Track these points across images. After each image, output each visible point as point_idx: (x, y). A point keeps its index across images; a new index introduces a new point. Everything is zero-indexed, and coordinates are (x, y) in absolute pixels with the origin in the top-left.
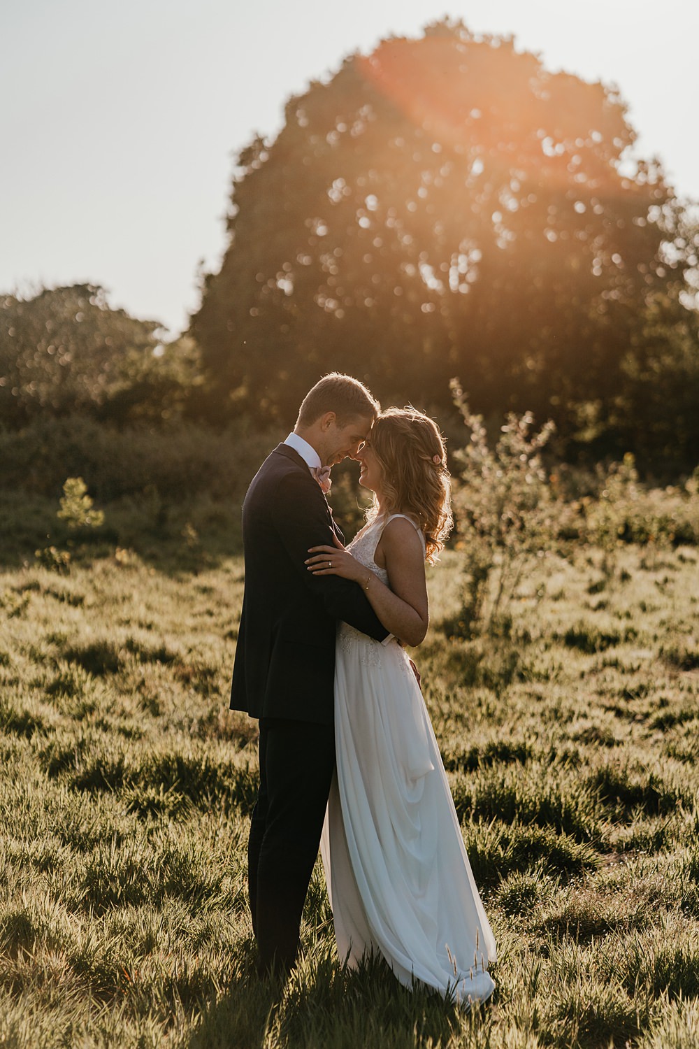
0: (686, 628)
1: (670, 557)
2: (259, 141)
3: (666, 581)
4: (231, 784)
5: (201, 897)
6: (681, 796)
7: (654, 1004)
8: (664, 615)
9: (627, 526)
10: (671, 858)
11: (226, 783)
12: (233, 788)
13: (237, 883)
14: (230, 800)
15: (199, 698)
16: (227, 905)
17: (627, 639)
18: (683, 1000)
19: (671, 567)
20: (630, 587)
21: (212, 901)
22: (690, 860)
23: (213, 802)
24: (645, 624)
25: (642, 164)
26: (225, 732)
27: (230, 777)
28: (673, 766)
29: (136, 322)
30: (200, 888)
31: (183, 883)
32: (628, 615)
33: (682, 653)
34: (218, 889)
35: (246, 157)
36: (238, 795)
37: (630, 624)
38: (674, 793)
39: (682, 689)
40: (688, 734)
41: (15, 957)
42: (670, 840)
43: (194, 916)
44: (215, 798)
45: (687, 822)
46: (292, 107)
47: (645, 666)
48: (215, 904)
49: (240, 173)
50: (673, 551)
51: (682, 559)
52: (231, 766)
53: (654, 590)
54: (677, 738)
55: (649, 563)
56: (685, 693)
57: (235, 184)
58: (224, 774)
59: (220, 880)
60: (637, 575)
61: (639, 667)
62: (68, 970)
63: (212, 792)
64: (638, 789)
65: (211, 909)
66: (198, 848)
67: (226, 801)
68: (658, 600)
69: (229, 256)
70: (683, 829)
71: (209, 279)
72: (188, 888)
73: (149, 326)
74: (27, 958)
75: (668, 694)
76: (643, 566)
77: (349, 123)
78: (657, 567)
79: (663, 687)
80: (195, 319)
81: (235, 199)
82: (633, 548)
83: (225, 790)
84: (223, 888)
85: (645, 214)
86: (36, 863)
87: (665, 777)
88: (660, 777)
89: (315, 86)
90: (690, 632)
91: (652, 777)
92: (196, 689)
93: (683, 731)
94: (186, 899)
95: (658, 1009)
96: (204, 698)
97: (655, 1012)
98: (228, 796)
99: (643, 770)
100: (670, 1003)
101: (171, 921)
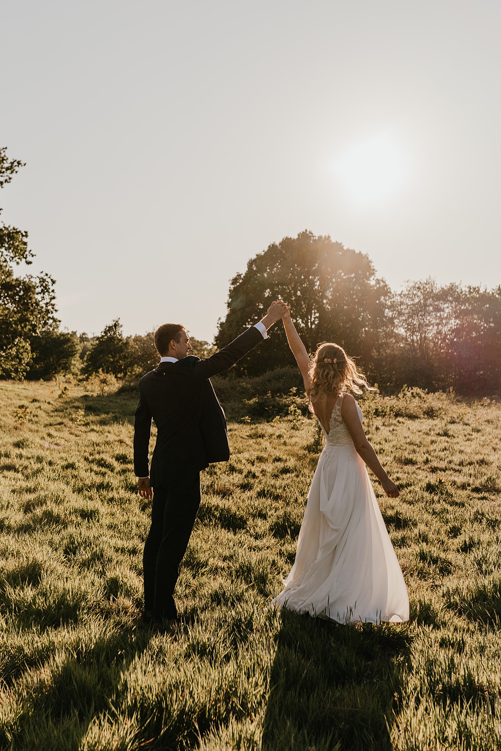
0: (404, 448)
1: (395, 422)
2: (239, 275)
3: (393, 430)
4: (217, 514)
5: (199, 568)
6: (410, 520)
7: (410, 628)
8: (394, 443)
9: (377, 410)
10: (410, 550)
11: (216, 513)
12: (218, 516)
13: (215, 561)
14: (217, 521)
15: (208, 477)
16: (210, 572)
17: (380, 453)
18: (424, 626)
19: (395, 425)
20: (379, 433)
21: (203, 570)
22: (419, 551)
23: (210, 521)
24: (387, 447)
25: (378, 281)
26: (217, 492)
27: (217, 511)
28: (405, 506)
29: (198, 341)
30: (198, 563)
31: (192, 561)
32: (380, 443)
33: (403, 458)
34: (207, 564)
35: (234, 281)
36: (220, 519)
37: (381, 447)
38: (407, 519)
39: (405, 473)
40: (410, 492)
41: (109, 599)
42: (408, 541)
43: (194, 578)
44: (211, 520)
45: (415, 532)
46: (251, 264)
47: (389, 463)
48: (204, 572)
49: (232, 287)
50: (395, 419)
51: (399, 422)
52: (218, 506)
53: (389, 434)
54: (406, 494)
55: (386, 424)
56: (407, 475)
57: (230, 290)
58: (215, 510)
59: (208, 560)
60: (382, 428)
61: (387, 464)
62: (133, 607)
63: (209, 517)
64: (391, 517)
65: (203, 574)
66: (199, 544)
67: (215, 521)
68: (391, 437)
69: (228, 316)
70: (413, 535)
71: (222, 324)
72: (194, 563)
73: (202, 344)
74: (114, 600)
75: (399, 475)
76: (384, 425)
77: (271, 269)
78: (389, 425)
79: (398, 472)
80: (217, 339)
81: (230, 297)
82: (379, 418)
83: (215, 516)
84: (209, 563)
85: (379, 299)
86: (129, 551)
87: (403, 511)
88: (401, 512)
89: (259, 257)
90: (406, 449)
91: (397, 511)
92: (207, 473)
93: (408, 491)
94: (192, 569)
95: (412, 631)
96: (210, 477)
97: (411, 632)
98: (216, 519)
99: (393, 508)
100: (418, 628)
101: (183, 581)
